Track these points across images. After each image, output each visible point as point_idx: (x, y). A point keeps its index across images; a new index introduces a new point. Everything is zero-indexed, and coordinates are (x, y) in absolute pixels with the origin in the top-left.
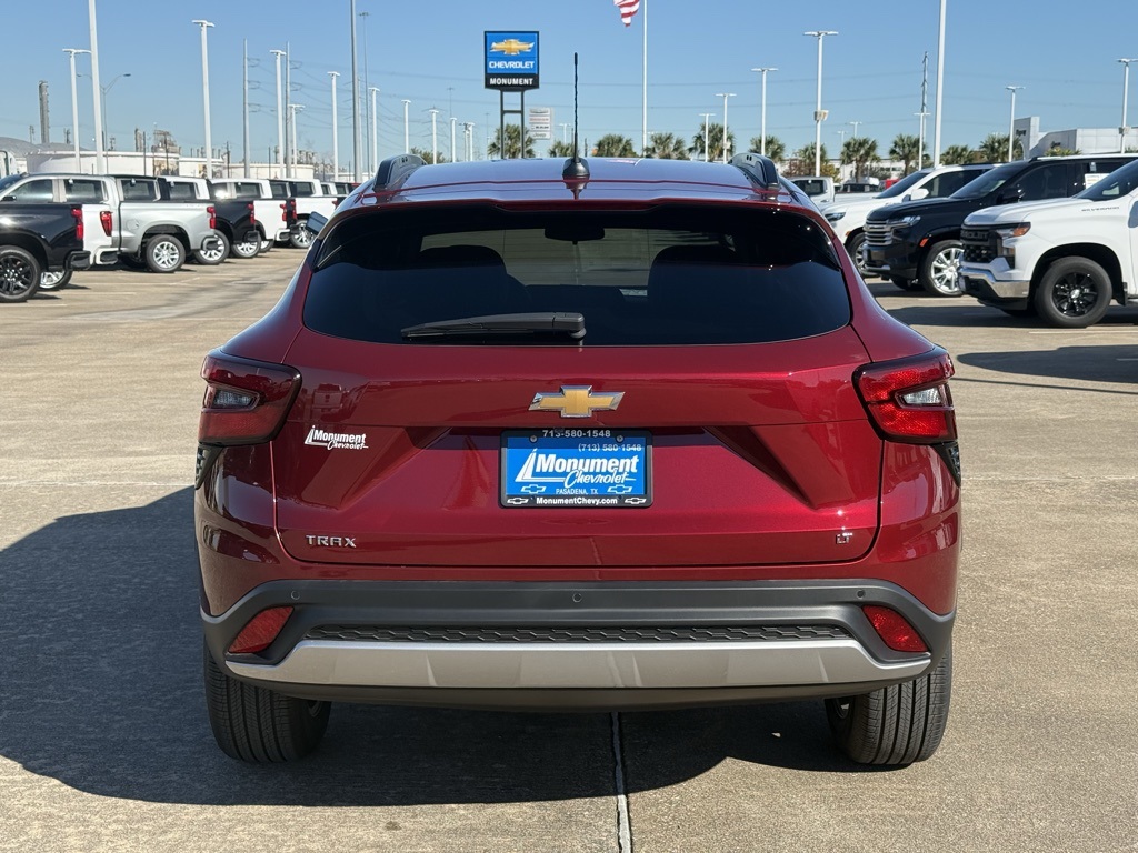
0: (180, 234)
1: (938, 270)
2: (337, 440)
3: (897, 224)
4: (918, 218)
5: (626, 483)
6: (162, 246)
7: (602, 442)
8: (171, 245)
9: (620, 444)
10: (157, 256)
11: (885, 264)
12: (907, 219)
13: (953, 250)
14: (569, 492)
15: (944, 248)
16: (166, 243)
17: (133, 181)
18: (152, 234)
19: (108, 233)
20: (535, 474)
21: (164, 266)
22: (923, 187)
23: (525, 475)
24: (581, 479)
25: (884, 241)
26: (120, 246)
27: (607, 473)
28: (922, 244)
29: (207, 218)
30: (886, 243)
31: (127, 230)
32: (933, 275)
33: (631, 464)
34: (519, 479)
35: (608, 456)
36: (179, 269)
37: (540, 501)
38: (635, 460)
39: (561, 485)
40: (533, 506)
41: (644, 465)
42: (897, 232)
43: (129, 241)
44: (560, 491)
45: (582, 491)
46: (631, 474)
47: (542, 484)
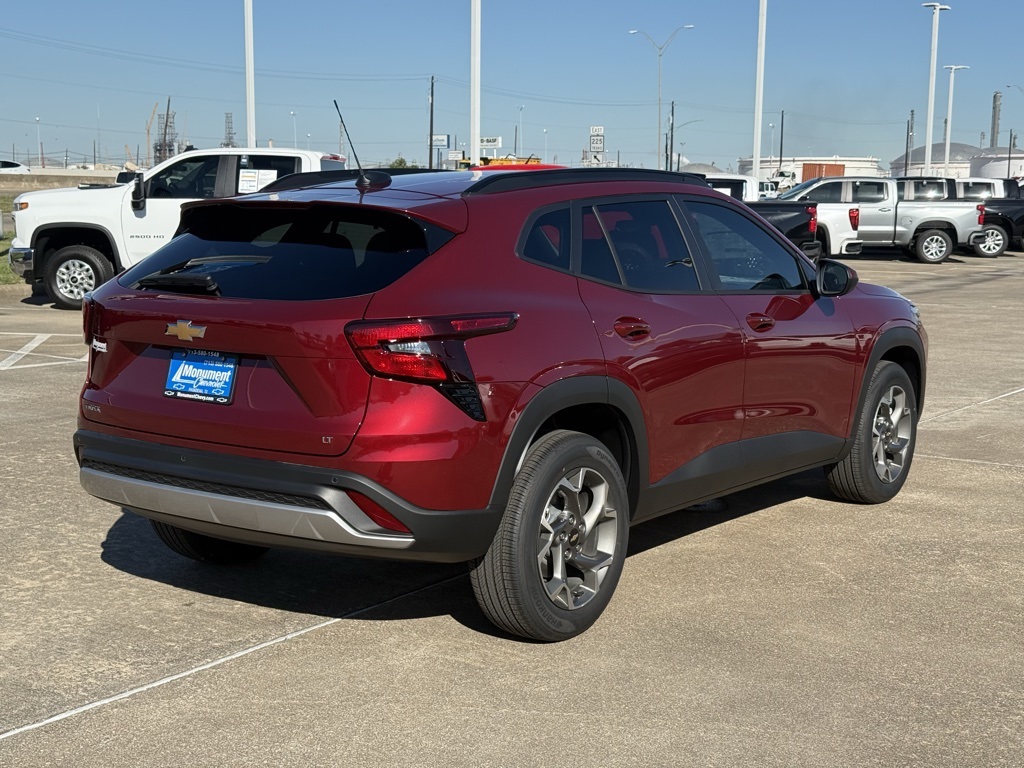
0: (949, 229)
5: (222, 388)
6: (932, 240)
7: (215, 360)
8: (940, 239)
9: (224, 362)
10: (926, 248)
14: (194, 391)
16: (936, 237)
17: (925, 182)
18: (925, 229)
19: (855, 227)
20: (182, 377)
21: (932, 257)
23: (177, 378)
24: (202, 383)
26: (894, 239)
27: (215, 381)
29: (976, 214)
31: (901, 225)
33: (226, 376)
34: (173, 380)
35: (217, 369)
36: (946, 260)
37: (179, 394)
38: (229, 373)
39: (191, 386)
40: (175, 397)
41: (232, 378)
43: (902, 234)
44: (190, 390)
45: (201, 391)
46: (225, 383)
47: (183, 384)
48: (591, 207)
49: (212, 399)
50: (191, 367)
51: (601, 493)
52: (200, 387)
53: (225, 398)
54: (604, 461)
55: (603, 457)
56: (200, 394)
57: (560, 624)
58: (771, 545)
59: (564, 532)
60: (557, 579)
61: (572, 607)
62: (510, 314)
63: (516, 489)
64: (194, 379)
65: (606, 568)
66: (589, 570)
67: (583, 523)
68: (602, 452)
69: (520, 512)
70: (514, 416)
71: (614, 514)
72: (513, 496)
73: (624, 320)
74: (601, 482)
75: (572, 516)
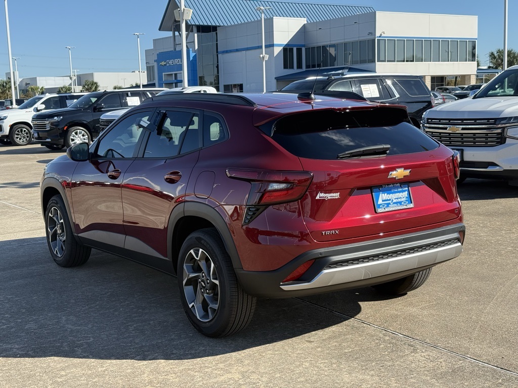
1: (73, 140)
2: (329, 196)
3: (52, 120)
4: (62, 117)
5: (406, 200)
7: (397, 188)
9: (402, 188)
11: (48, 139)
12: (56, 118)
13: (78, 131)
15: (74, 130)
20: (383, 201)
22: (42, 104)
23: (380, 202)
24: (394, 201)
25: (46, 128)
27: (400, 198)
28: (65, 129)
30: (47, 129)
32: (71, 143)
33: (406, 194)
34: (379, 203)
35: (400, 192)
38: (406, 192)
39: (390, 204)
41: (409, 194)
42: (52, 124)
46: (407, 198)
47: (385, 204)
56: (396, 207)
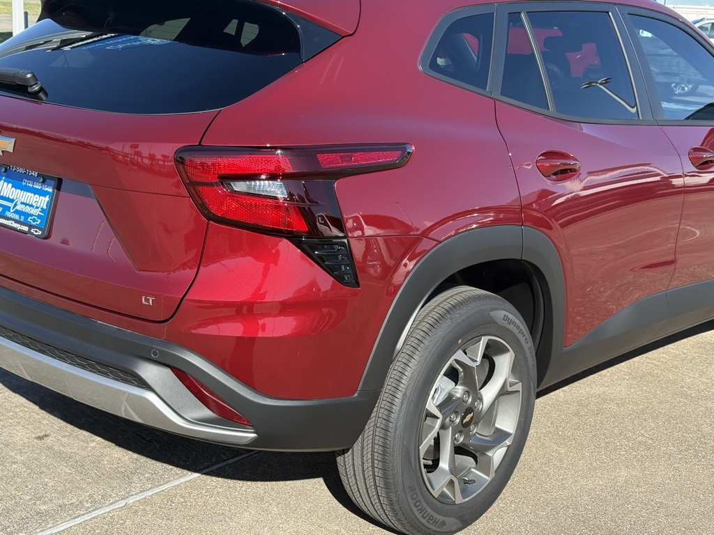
7: (34, 180)
14: (11, 216)
20: (1, 197)
24: (19, 207)
27: (32, 206)
33: (43, 201)
35: (35, 191)
38: (47, 199)
39: (8, 208)
44: (8, 214)
45: (17, 217)
46: (42, 211)
47: (1, 205)
48: (520, 13)
49: (26, 229)
50: (10, 185)
51: (504, 363)
52: (17, 212)
53: (40, 229)
54: (511, 327)
55: (511, 322)
56: (16, 221)
57: (444, 523)
58: (686, 396)
59: (456, 412)
60: (443, 471)
61: (459, 500)
62: (400, 146)
63: (396, 366)
64: (12, 201)
65: (505, 449)
66: (483, 454)
67: (481, 399)
68: (511, 316)
69: (399, 395)
70: (405, 265)
71: (519, 387)
72: (392, 374)
73: (549, 155)
74: (506, 350)
75: (467, 392)
